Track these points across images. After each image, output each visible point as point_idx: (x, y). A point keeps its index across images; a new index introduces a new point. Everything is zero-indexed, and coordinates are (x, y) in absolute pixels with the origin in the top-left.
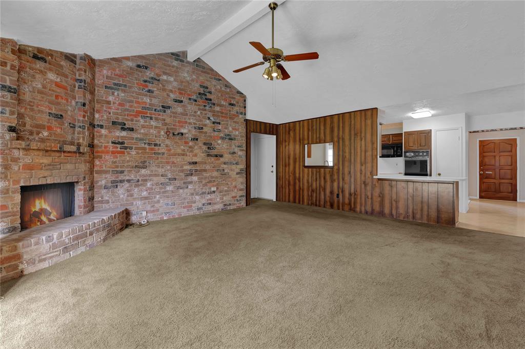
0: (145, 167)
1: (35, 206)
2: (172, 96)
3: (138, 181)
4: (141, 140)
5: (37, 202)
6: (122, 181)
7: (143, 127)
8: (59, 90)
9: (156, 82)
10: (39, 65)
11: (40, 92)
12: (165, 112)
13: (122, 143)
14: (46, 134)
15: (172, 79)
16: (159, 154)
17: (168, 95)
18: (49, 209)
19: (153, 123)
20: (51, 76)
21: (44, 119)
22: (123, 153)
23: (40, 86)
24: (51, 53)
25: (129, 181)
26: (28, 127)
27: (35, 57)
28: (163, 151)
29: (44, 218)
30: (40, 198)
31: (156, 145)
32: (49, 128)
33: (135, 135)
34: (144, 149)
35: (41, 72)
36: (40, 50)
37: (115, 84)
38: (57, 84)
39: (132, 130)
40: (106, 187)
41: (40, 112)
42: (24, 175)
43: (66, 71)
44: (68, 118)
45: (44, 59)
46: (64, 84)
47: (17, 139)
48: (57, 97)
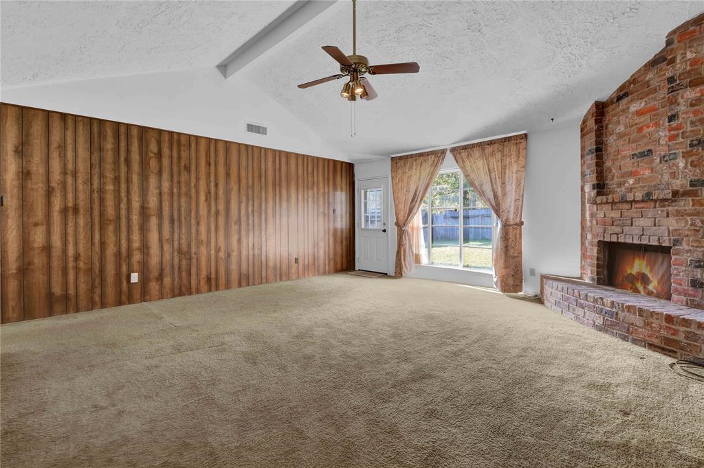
8: (642, 119)
10: (623, 105)
11: (623, 135)
14: (631, 181)
20: (634, 107)
21: (628, 165)
23: (623, 129)
24: (633, 80)
26: (615, 179)
27: (619, 98)
29: (640, 286)
32: (636, 173)
35: (623, 111)
36: (622, 88)
38: (639, 113)
41: (624, 157)
42: (600, 230)
43: (654, 84)
44: (661, 150)
45: (626, 95)
46: (653, 103)
47: (599, 194)
48: (640, 130)
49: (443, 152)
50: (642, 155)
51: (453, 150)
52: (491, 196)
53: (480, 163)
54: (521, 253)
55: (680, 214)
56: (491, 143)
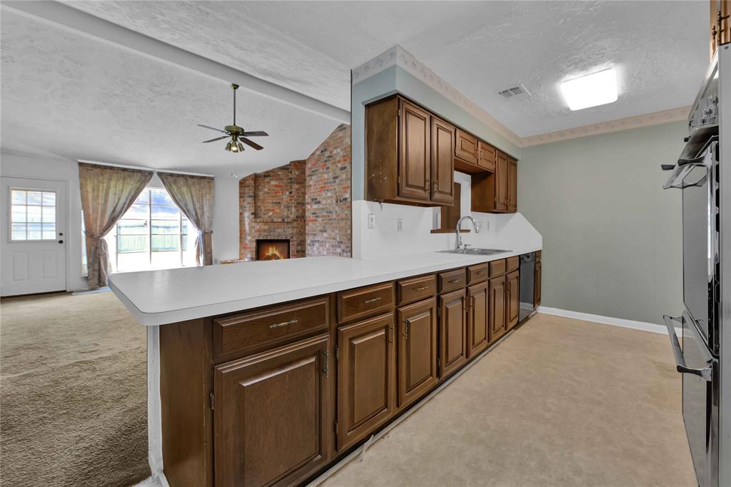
0: (325, 231)
1: (268, 251)
2: (339, 165)
3: (322, 242)
4: (323, 209)
5: (270, 249)
6: (316, 241)
7: (324, 199)
8: (277, 189)
9: (331, 158)
10: (267, 180)
11: (267, 193)
12: (335, 182)
13: (315, 213)
14: (271, 213)
15: (339, 150)
16: (332, 219)
17: (337, 166)
18: (278, 255)
19: (329, 194)
20: (273, 183)
21: (269, 206)
22: (315, 220)
23: (267, 190)
24: (272, 171)
25: (318, 241)
26: (263, 211)
27: (265, 176)
28: (334, 217)
30: (272, 246)
31: (330, 212)
32: (273, 210)
33: (321, 206)
34: (324, 216)
35: (268, 182)
36: (267, 172)
37: (313, 172)
38: (276, 186)
39: (319, 202)
40: (310, 245)
41: (267, 203)
42: (257, 234)
43: (282, 177)
44: (284, 203)
45: (269, 176)
46: (281, 184)
47: (255, 218)
48: (276, 193)
49: (151, 173)
50: (276, 203)
51: (160, 174)
52: (194, 214)
53: (184, 189)
54: (211, 250)
55: (293, 228)
56: (192, 177)
